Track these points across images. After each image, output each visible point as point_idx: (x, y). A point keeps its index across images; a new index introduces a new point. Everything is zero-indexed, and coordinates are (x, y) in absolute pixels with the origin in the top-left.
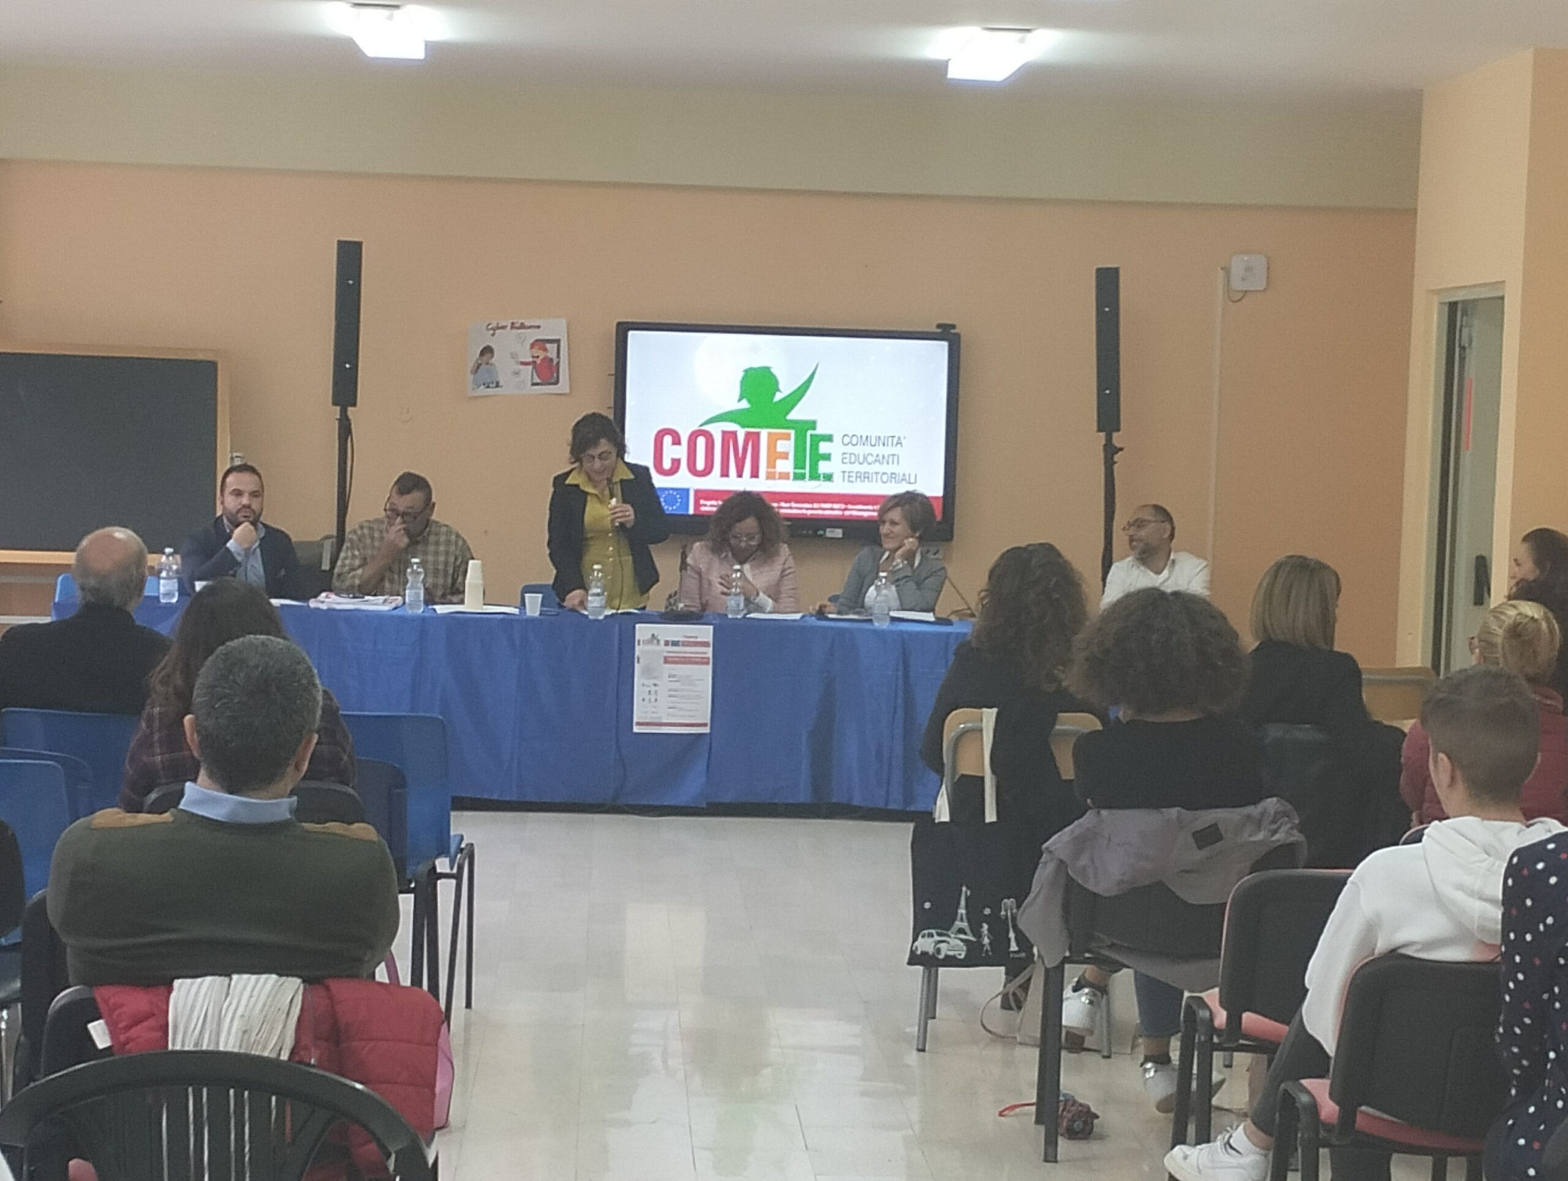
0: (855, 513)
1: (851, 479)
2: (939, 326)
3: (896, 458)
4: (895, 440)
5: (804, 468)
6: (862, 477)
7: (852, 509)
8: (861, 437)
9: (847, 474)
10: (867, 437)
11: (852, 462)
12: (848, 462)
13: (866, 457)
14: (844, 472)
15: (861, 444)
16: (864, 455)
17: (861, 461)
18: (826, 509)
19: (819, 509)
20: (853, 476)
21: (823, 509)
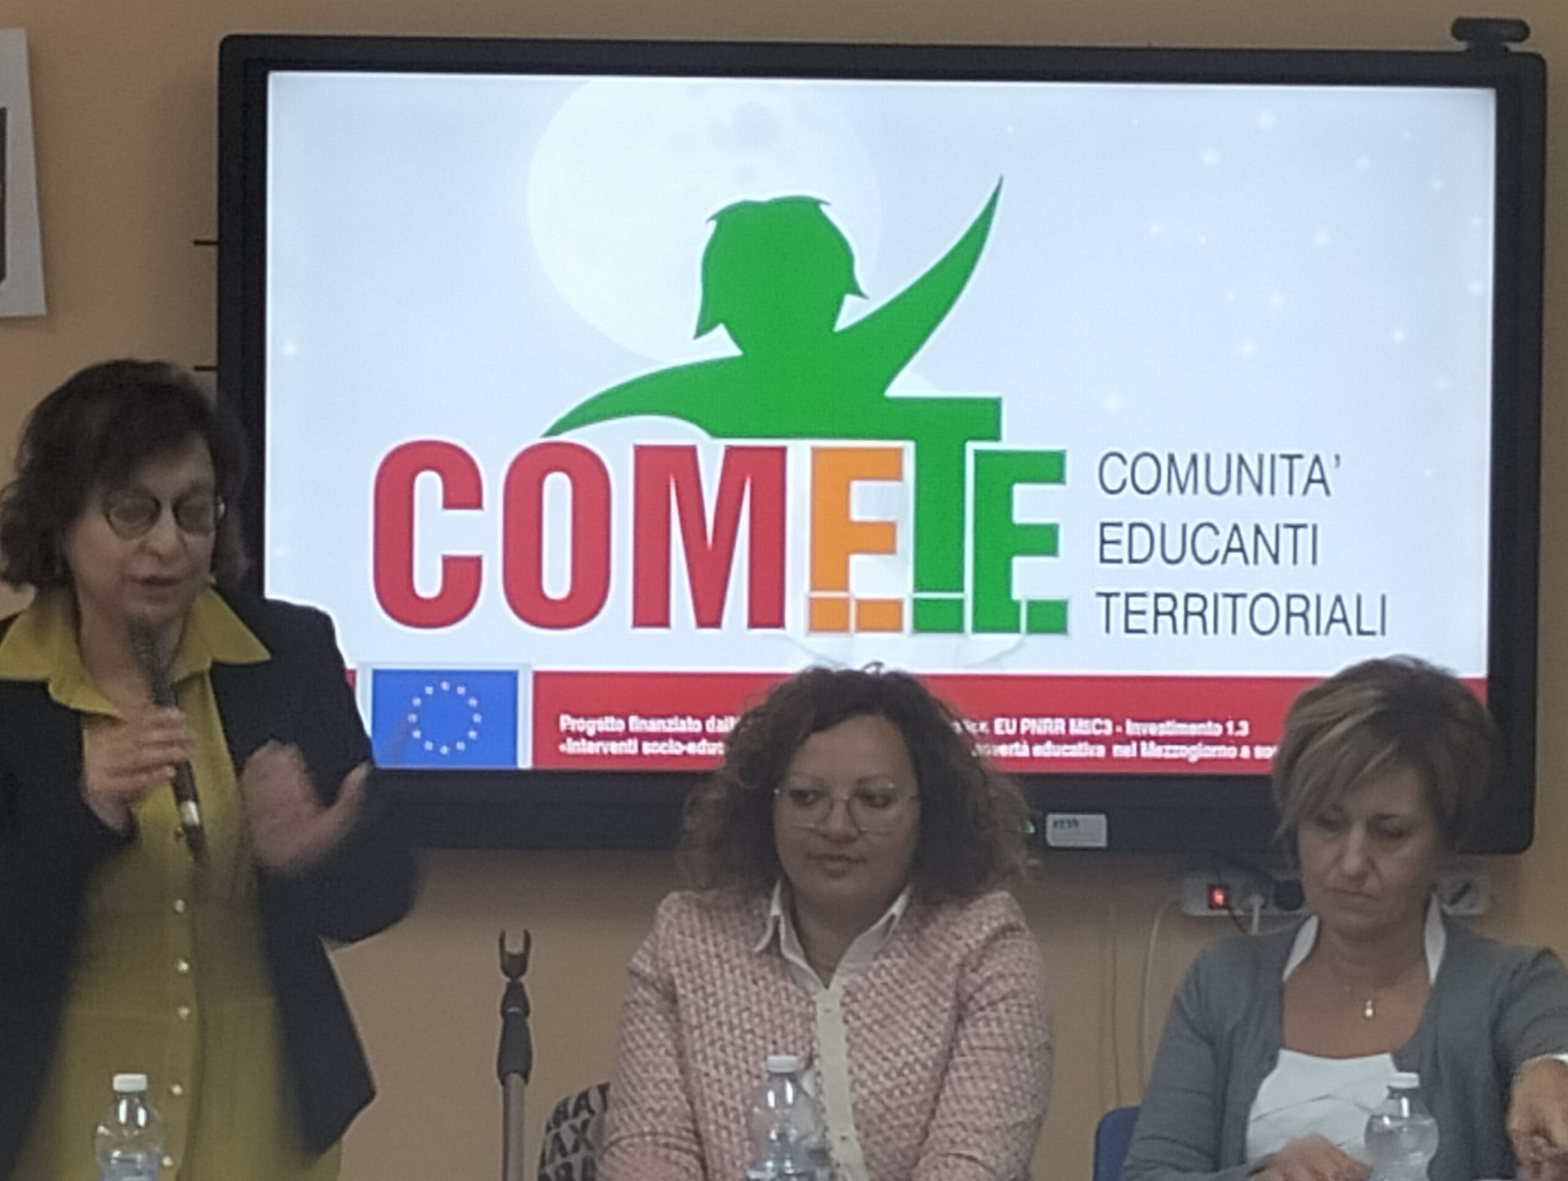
0: (1151, 751)
1: (1135, 622)
2: (1462, 28)
3: (1304, 535)
4: (1302, 468)
5: (961, 589)
6: (1179, 614)
7: (1139, 739)
8: (1172, 459)
9: (1117, 604)
10: (1194, 459)
11: (1136, 556)
12: (1126, 558)
13: (1189, 540)
14: (1108, 595)
15: (1169, 490)
16: (1184, 527)
17: (1173, 554)
18: (1041, 739)
19: (1017, 738)
20: (1142, 613)
21: (1035, 740)
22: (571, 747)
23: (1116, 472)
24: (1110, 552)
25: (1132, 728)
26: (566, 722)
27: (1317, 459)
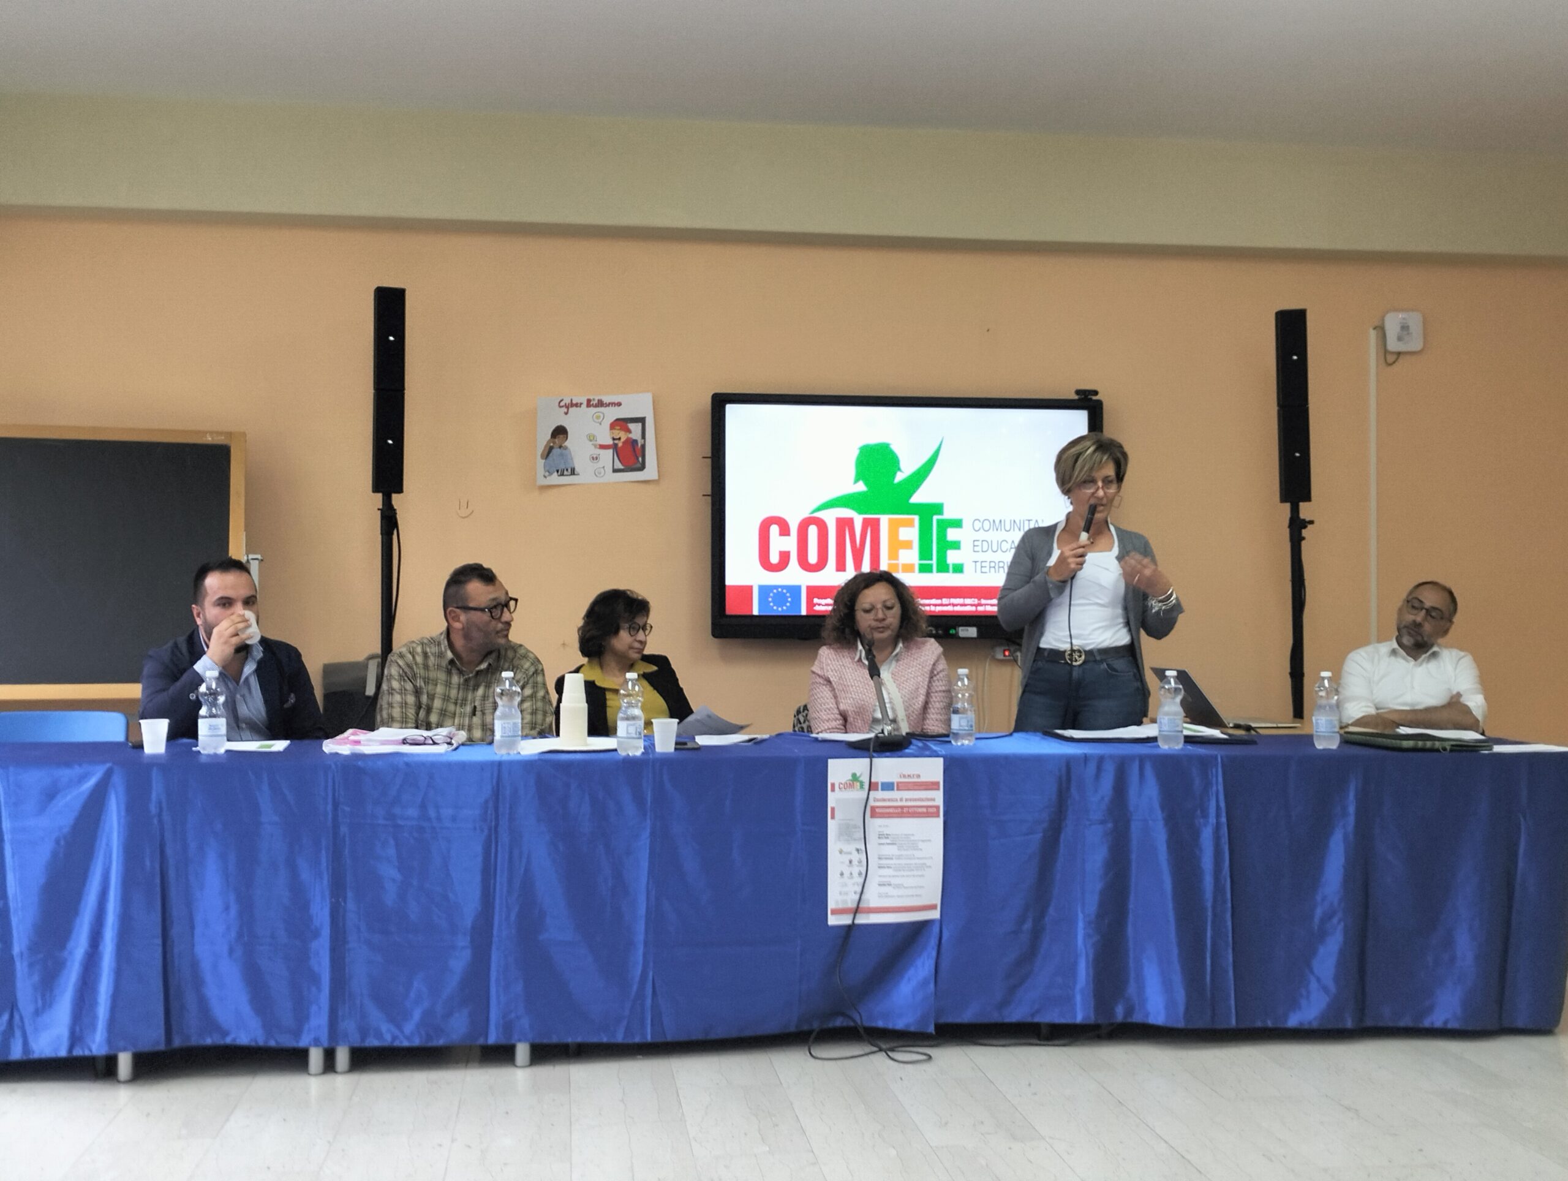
1: (984, 570)
2: (1077, 393)
5: (931, 559)
6: (997, 567)
7: (986, 605)
8: (994, 521)
9: (978, 564)
10: (1001, 521)
11: (984, 550)
12: (980, 550)
13: (999, 544)
14: (976, 562)
15: (993, 530)
16: (998, 541)
17: (995, 549)
18: (956, 605)
19: (949, 605)
20: (985, 567)
21: (954, 605)
22: (817, 608)
23: (978, 525)
24: (976, 549)
25: (983, 601)
26: (816, 600)
27: (1037, 521)
